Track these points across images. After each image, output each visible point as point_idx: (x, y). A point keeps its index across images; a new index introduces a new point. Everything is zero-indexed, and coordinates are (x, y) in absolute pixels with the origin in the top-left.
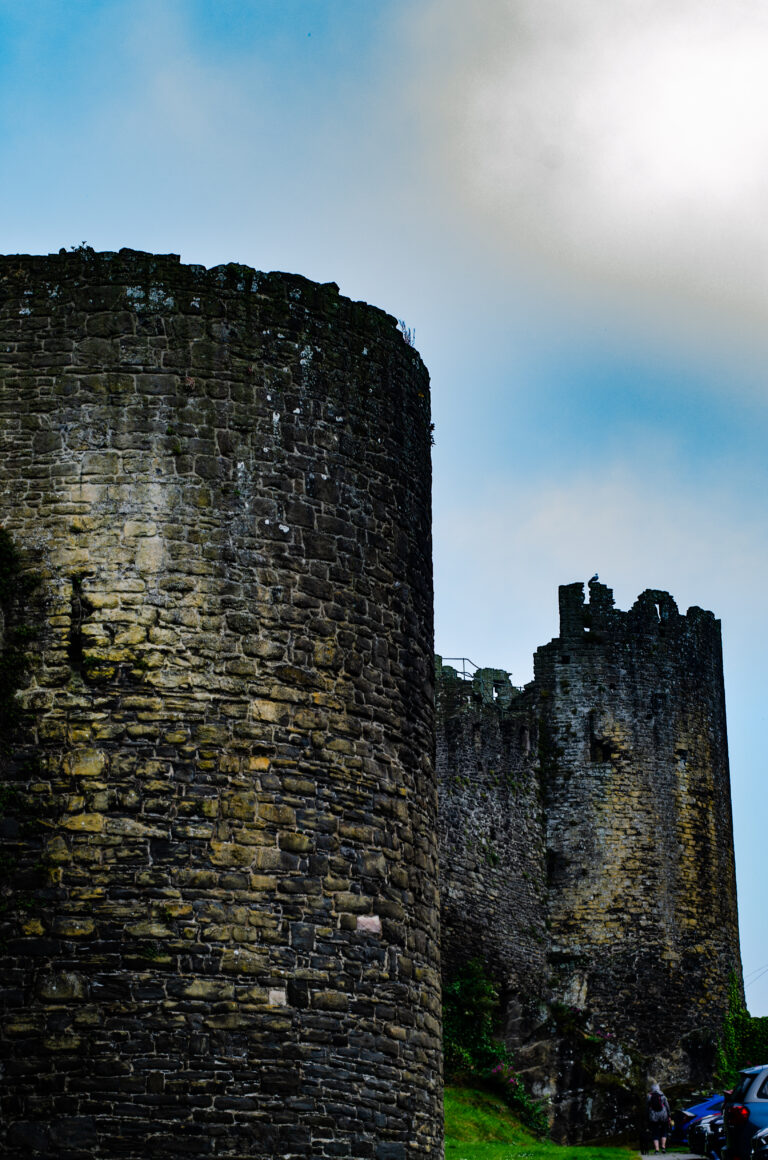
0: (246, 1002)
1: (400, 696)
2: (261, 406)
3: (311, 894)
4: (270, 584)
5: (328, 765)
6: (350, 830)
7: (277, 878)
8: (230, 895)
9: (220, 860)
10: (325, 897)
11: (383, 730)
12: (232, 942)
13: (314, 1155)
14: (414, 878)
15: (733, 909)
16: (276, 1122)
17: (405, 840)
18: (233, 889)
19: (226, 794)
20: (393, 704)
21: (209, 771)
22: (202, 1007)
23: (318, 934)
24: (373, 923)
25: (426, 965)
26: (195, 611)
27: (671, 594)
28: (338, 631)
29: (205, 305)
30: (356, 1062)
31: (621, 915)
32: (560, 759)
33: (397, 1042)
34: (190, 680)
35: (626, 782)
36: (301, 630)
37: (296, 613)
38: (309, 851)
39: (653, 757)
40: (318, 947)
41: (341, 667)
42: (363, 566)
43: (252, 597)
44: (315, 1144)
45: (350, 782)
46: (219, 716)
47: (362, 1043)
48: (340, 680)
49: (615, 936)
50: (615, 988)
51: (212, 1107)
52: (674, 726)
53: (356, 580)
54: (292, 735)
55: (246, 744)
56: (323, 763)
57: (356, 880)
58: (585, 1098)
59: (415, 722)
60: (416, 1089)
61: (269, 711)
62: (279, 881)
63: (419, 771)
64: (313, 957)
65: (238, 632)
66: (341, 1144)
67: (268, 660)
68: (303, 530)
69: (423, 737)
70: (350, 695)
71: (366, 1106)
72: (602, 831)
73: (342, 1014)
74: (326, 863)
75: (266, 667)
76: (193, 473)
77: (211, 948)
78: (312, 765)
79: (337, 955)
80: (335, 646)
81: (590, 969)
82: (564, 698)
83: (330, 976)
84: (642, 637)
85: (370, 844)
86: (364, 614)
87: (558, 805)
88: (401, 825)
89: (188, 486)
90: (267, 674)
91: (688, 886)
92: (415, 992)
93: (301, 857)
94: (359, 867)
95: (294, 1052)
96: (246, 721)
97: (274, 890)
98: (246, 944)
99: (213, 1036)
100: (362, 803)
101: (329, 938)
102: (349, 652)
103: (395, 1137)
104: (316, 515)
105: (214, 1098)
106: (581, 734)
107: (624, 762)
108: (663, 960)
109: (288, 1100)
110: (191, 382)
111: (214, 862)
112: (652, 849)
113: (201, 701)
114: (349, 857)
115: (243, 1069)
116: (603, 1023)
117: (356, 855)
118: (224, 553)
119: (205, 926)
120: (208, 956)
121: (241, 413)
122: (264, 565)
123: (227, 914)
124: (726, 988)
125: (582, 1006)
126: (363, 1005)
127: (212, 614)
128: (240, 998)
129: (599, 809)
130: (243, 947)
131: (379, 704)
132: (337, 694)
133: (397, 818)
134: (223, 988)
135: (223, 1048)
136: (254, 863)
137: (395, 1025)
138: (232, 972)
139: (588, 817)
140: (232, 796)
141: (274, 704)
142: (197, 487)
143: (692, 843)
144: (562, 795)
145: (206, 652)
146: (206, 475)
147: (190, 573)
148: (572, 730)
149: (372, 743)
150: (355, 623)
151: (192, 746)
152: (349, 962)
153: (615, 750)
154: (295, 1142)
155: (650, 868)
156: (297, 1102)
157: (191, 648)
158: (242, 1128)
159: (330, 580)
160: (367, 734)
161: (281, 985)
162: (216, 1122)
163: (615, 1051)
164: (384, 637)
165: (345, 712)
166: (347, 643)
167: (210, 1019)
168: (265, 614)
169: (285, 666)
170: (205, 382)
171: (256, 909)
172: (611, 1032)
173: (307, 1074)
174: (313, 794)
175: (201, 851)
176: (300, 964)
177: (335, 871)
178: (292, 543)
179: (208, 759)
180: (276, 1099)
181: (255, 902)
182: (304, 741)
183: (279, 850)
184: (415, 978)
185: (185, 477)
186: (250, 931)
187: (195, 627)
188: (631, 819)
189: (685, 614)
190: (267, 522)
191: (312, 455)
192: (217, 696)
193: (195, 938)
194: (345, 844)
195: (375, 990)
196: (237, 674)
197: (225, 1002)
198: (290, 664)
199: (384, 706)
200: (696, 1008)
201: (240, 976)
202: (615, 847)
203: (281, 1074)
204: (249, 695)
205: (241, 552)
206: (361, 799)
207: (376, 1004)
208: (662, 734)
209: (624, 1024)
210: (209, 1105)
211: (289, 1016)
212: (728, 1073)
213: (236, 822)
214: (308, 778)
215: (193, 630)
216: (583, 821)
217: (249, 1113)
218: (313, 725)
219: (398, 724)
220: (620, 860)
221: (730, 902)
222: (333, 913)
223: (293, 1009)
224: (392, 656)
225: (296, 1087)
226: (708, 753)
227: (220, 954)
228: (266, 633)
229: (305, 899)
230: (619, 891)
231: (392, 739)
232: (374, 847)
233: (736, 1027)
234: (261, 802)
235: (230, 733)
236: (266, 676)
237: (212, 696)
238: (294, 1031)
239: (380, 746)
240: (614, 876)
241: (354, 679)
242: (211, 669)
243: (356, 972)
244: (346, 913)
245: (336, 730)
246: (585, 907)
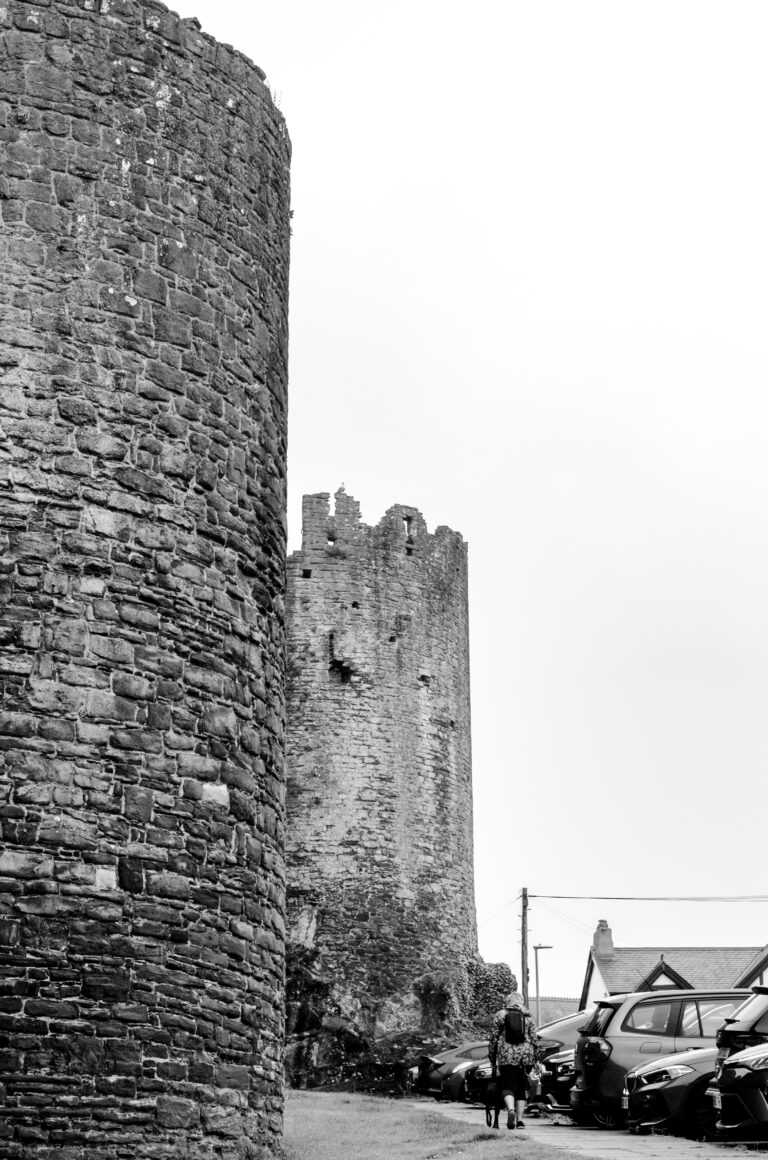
0: (67, 882)
1: (256, 520)
2: (108, 150)
3: (150, 752)
4: (112, 367)
5: (173, 594)
6: (197, 676)
7: (110, 729)
8: (50, 746)
9: (41, 702)
10: (167, 756)
11: (237, 559)
12: (52, 805)
13: (145, 1078)
14: (265, 742)
15: (470, 848)
16: (99, 1035)
17: (258, 696)
18: (56, 739)
19: (50, 620)
20: (249, 530)
21: (31, 590)
22: (13, 885)
23: (157, 802)
24: (220, 793)
25: (274, 851)
26: (20, 391)
27: (420, 511)
28: (190, 432)
29: (45, 22)
30: (197, 964)
31: (354, 848)
32: (296, 679)
33: (243, 942)
34: (10, 476)
35: (366, 707)
36: (147, 426)
37: (142, 405)
38: (150, 699)
39: (395, 682)
40: (156, 819)
41: (192, 476)
42: (221, 358)
43: (89, 380)
44: (146, 1064)
45: (199, 618)
46: (45, 523)
47: (205, 941)
48: (190, 492)
49: (348, 871)
50: (346, 926)
51: (22, 1012)
52: (418, 651)
53: (212, 373)
54: (132, 554)
55: (76, 560)
56: (168, 592)
57: (203, 739)
58: (310, 1042)
59: (270, 555)
60: (262, 1002)
61: (106, 521)
62: (112, 733)
63: (272, 614)
64: (150, 830)
65: (72, 422)
66: (177, 1065)
67: (108, 459)
68: (153, 306)
69: (278, 575)
70: (202, 512)
71: (206, 1019)
72: (338, 757)
73: (183, 903)
74: (168, 714)
75: (104, 467)
76: (23, 223)
77: (26, 811)
78: (155, 592)
79: (178, 829)
80: (186, 451)
81: (320, 906)
82: (303, 614)
83: (170, 855)
84: (388, 554)
85: (219, 696)
86: (220, 416)
87: (292, 728)
88: (253, 676)
89: (15, 238)
90: (105, 475)
91: (426, 821)
92: (263, 882)
93: (140, 705)
94: (207, 722)
95: (125, 947)
96: (78, 532)
97: (105, 744)
98: (69, 809)
99: (26, 923)
100: (212, 645)
101: (169, 808)
102: (202, 459)
103: (237, 1060)
104: (169, 289)
105: (24, 1002)
106: (319, 654)
107: (364, 686)
108: (397, 898)
109: (115, 1007)
110: (24, 111)
111: (34, 704)
112: (389, 780)
113: (24, 502)
114: (195, 710)
115: (62, 966)
116: (332, 963)
117: (203, 708)
118: (58, 324)
119: (19, 783)
120: (23, 822)
121: (84, 156)
122: (106, 343)
123: (46, 768)
124: (460, 930)
125: (310, 945)
126: (207, 893)
127: (40, 397)
128: (60, 876)
129: (336, 735)
130: (66, 812)
131: (233, 528)
132: (187, 509)
133: (250, 668)
134: (40, 863)
135: (37, 939)
136: (82, 708)
137: (241, 920)
138: (51, 844)
139: (324, 742)
140: (58, 623)
141: (113, 514)
142: (27, 240)
143: (432, 775)
144: (297, 718)
145: (32, 443)
146: (40, 227)
147: (15, 345)
148: (311, 649)
149: (224, 573)
150: (210, 425)
151: (10, 558)
152: (193, 839)
153: (353, 673)
154: (122, 1060)
155: (387, 800)
156: (126, 1010)
157: (13, 437)
158: (57, 1041)
159: (183, 369)
160: (219, 561)
161: (111, 863)
162: (26, 1032)
163: (344, 993)
164: (240, 446)
165: (194, 532)
166: (200, 449)
167: (22, 901)
168: (104, 402)
169: (127, 469)
170: (41, 114)
171: (83, 766)
172: (340, 973)
173: (139, 976)
174: (155, 629)
175: (17, 689)
176: (134, 838)
177: (177, 724)
178: (140, 320)
179: (30, 575)
180: (101, 1006)
181: (82, 757)
182: (147, 563)
183: (112, 694)
184: (263, 866)
185: (13, 226)
186: (76, 793)
187: (18, 412)
188: (369, 746)
189: (433, 533)
190: (111, 291)
191: (167, 217)
192: (44, 498)
193: (7, 798)
194: (191, 693)
195: (221, 876)
196: (70, 474)
197: (42, 880)
198: (133, 467)
199: (239, 531)
200: (429, 950)
201: (61, 849)
202: (351, 777)
203: (107, 974)
204: (82, 500)
205: (78, 324)
206: (212, 641)
207: (221, 893)
208: (405, 658)
209: (353, 966)
210: (19, 1011)
211: (119, 902)
212: (461, 1022)
213: (62, 656)
214: (151, 608)
215: (16, 414)
216: (319, 747)
217: (67, 1022)
218: (158, 545)
219: (253, 554)
220: (357, 790)
221: (467, 840)
222: (175, 777)
223: (125, 894)
224: (248, 471)
225: (125, 992)
226: (451, 682)
227: (38, 819)
228: (106, 425)
229: (143, 758)
230: (354, 823)
231: (247, 572)
232: (224, 701)
233: (469, 972)
234: (93, 633)
235: (58, 545)
236: (103, 479)
237: (37, 498)
238: (125, 920)
239: (233, 578)
240: (349, 807)
241: (207, 493)
242: (38, 464)
243: (199, 852)
244: (190, 779)
245: (184, 552)
246: (317, 838)
